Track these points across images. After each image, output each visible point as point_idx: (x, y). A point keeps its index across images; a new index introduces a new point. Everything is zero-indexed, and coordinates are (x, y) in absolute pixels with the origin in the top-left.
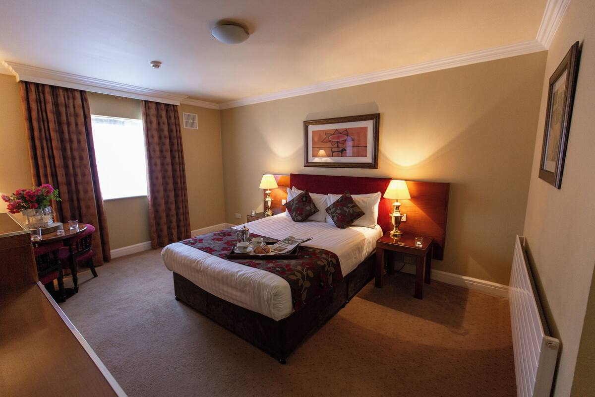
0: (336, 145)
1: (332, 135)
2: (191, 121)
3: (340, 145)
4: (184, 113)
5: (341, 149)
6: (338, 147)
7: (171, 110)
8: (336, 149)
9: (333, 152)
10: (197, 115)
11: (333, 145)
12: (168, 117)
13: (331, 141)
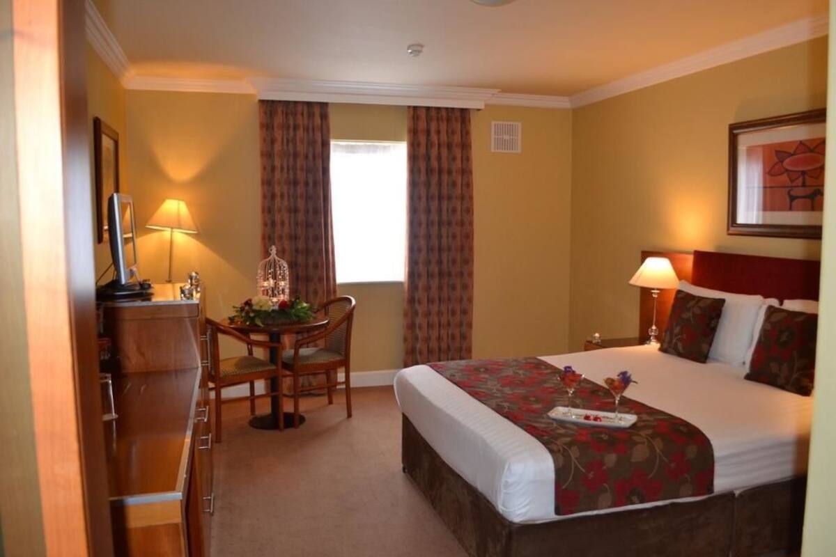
0: (800, 181)
1: (792, 155)
2: (506, 137)
3: (809, 181)
4: (493, 123)
5: (809, 191)
6: (804, 185)
7: (456, 120)
8: (799, 192)
9: (792, 198)
10: (520, 125)
11: (792, 181)
12: (450, 131)
13: (787, 170)
